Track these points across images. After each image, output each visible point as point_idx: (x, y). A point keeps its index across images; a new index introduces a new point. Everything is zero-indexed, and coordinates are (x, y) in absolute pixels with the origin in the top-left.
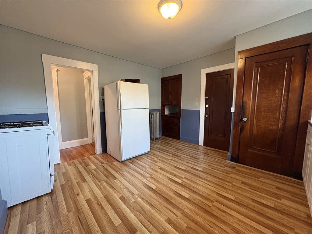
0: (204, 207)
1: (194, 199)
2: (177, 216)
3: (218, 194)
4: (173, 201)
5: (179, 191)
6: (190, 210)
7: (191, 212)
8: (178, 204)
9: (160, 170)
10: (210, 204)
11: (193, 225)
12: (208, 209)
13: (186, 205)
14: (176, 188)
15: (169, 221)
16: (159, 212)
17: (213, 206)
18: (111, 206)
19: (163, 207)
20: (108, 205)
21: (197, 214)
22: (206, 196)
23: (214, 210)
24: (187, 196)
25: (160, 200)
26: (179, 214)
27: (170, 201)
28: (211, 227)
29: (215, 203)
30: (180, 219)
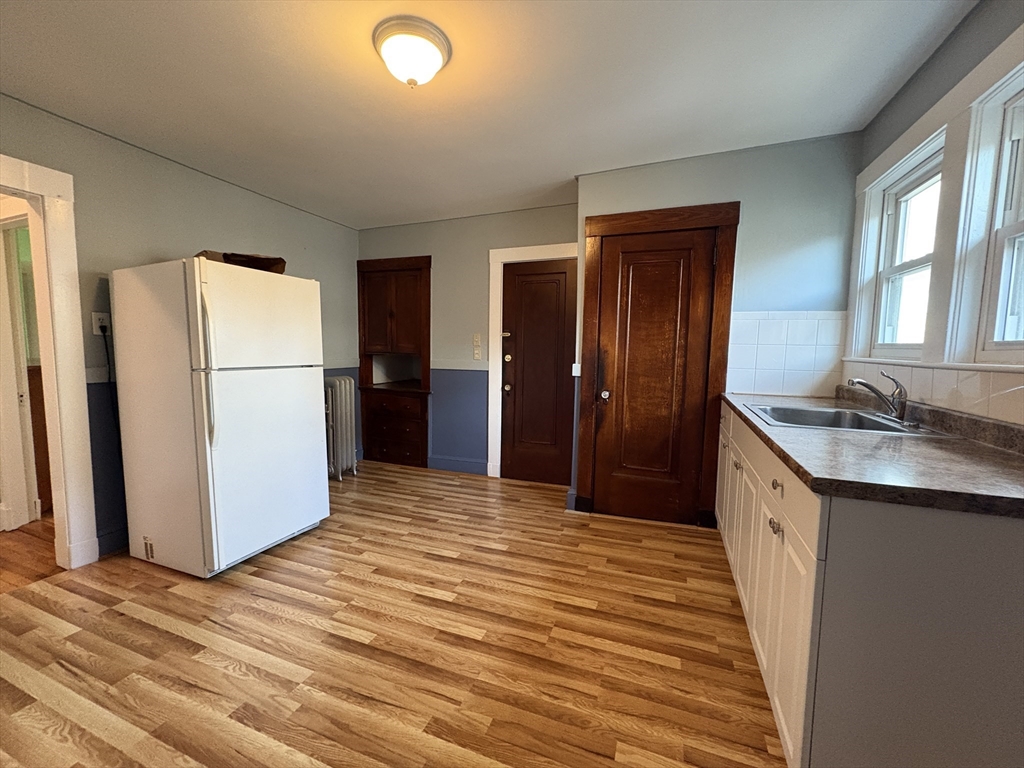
0: (529, 651)
1: (500, 636)
2: (458, 703)
3: (558, 606)
4: (438, 663)
5: (450, 625)
6: (493, 672)
7: (497, 676)
8: (455, 669)
9: (377, 577)
10: (543, 638)
11: (507, 712)
12: (540, 653)
13: (479, 664)
14: (441, 620)
15: (438, 728)
16: (399, 711)
17: (552, 640)
18: (196, 759)
19: (411, 692)
20: (180, 761)
21: (515, 677)
22: (531, 619)
23: (554, 650)
24: (478, 634)
25: (396, 674)
26: (462, 694)
27: (430, 666)
28: (556, 698)
29: (556, 633)
30: (470, 708)
